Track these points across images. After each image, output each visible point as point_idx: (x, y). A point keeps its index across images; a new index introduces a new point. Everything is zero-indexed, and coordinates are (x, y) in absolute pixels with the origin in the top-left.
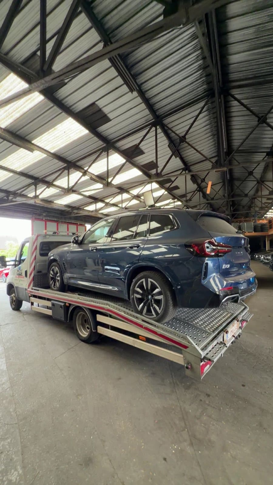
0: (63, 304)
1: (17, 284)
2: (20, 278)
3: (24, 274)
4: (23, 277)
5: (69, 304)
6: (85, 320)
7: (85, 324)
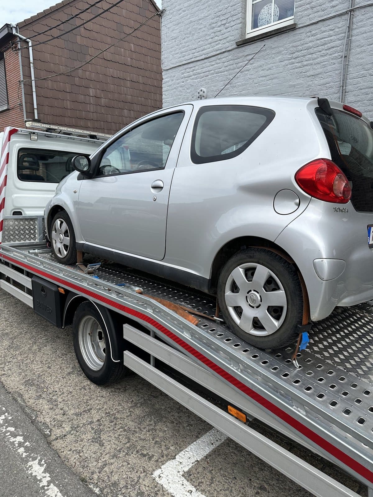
0: (53, 288)
5: (66, 290)
6: (100, 333)
7: (98, 340)
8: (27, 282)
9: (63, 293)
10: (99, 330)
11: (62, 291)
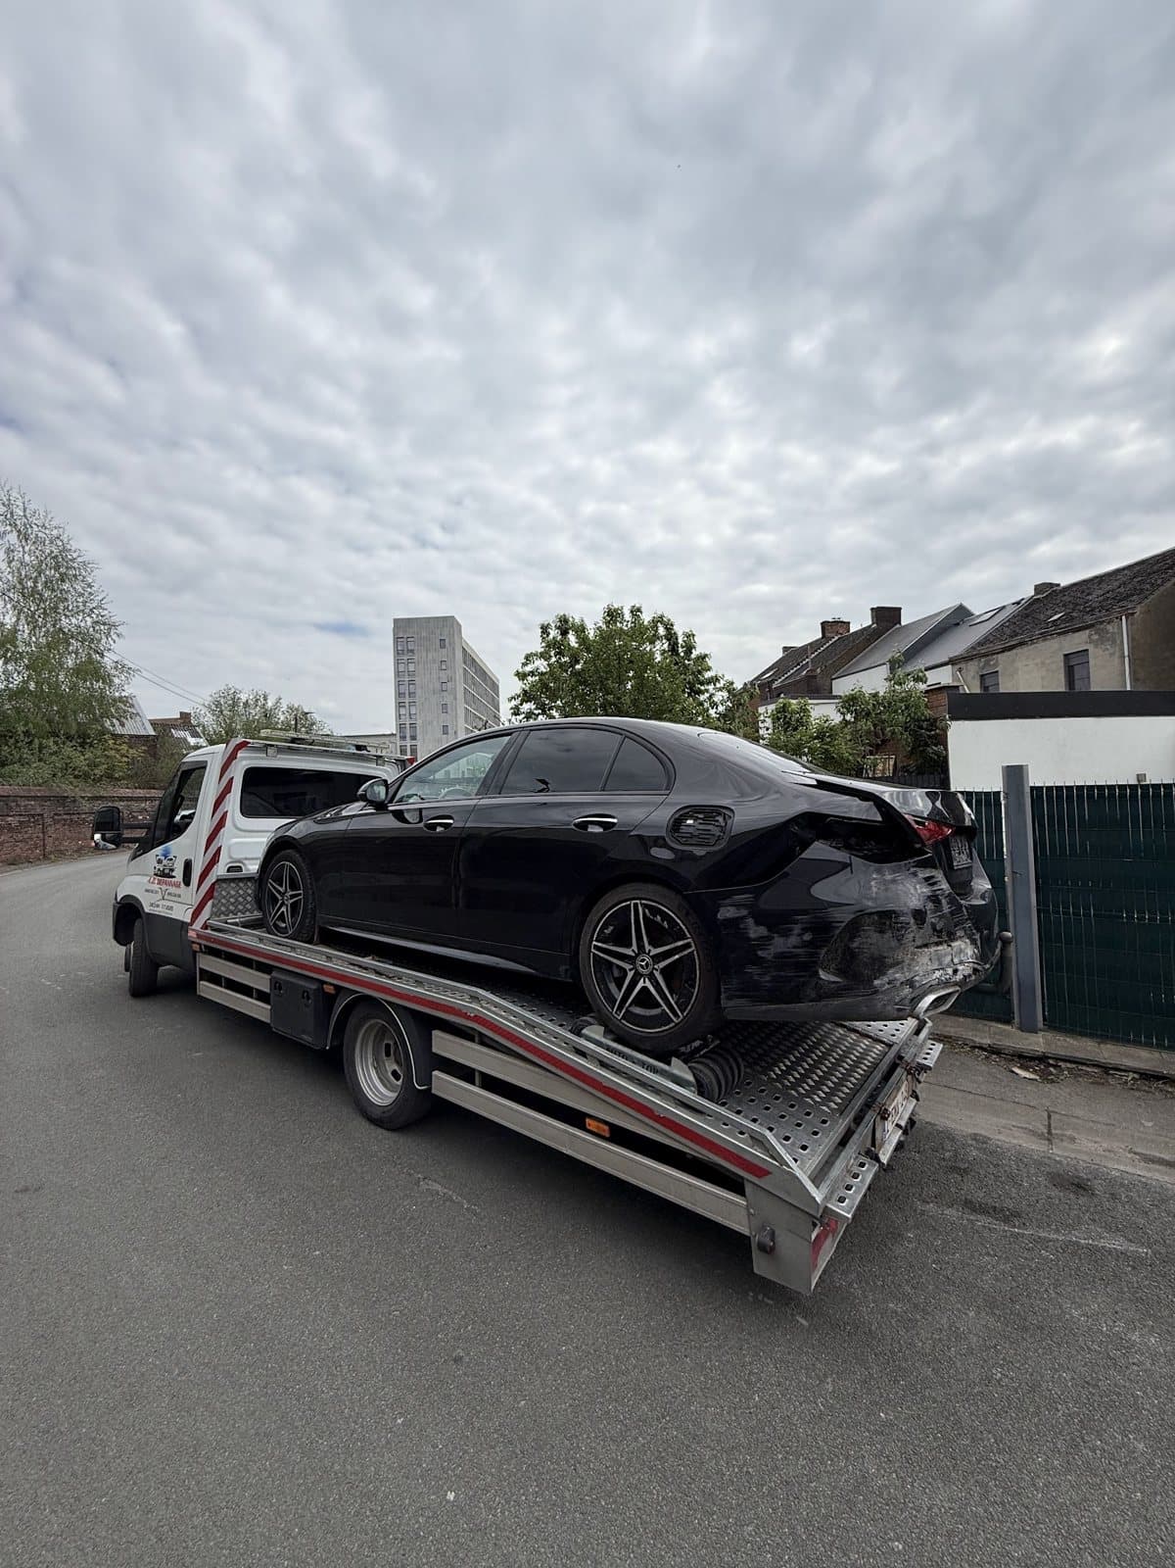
0: (314, 987)
1: (152, 905)
2: (164, 887)
3: (179, 873)
4: (178, 886)
5: (337, 987)
6: (388, 1046)
7: (385, 1058)
8: (260, 981)
9: (333, 992)
10: (386, 1042)
11: (329, 989)
